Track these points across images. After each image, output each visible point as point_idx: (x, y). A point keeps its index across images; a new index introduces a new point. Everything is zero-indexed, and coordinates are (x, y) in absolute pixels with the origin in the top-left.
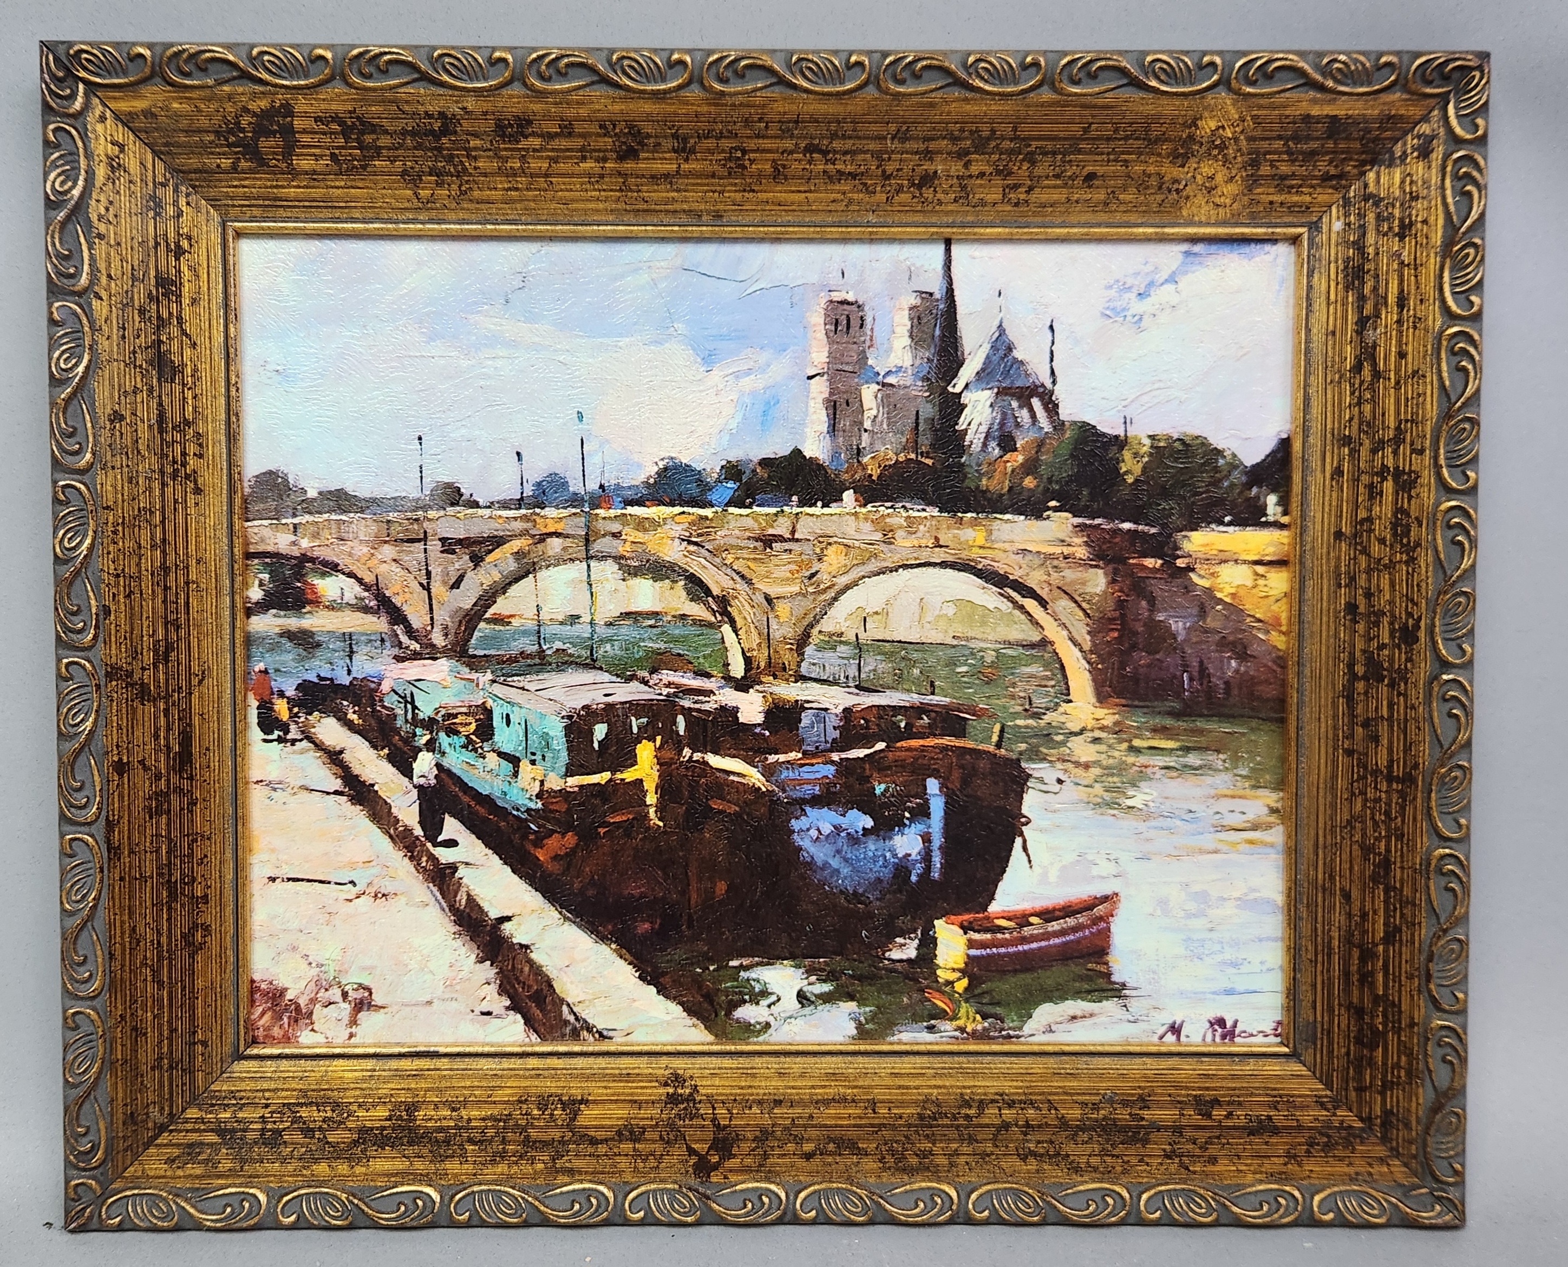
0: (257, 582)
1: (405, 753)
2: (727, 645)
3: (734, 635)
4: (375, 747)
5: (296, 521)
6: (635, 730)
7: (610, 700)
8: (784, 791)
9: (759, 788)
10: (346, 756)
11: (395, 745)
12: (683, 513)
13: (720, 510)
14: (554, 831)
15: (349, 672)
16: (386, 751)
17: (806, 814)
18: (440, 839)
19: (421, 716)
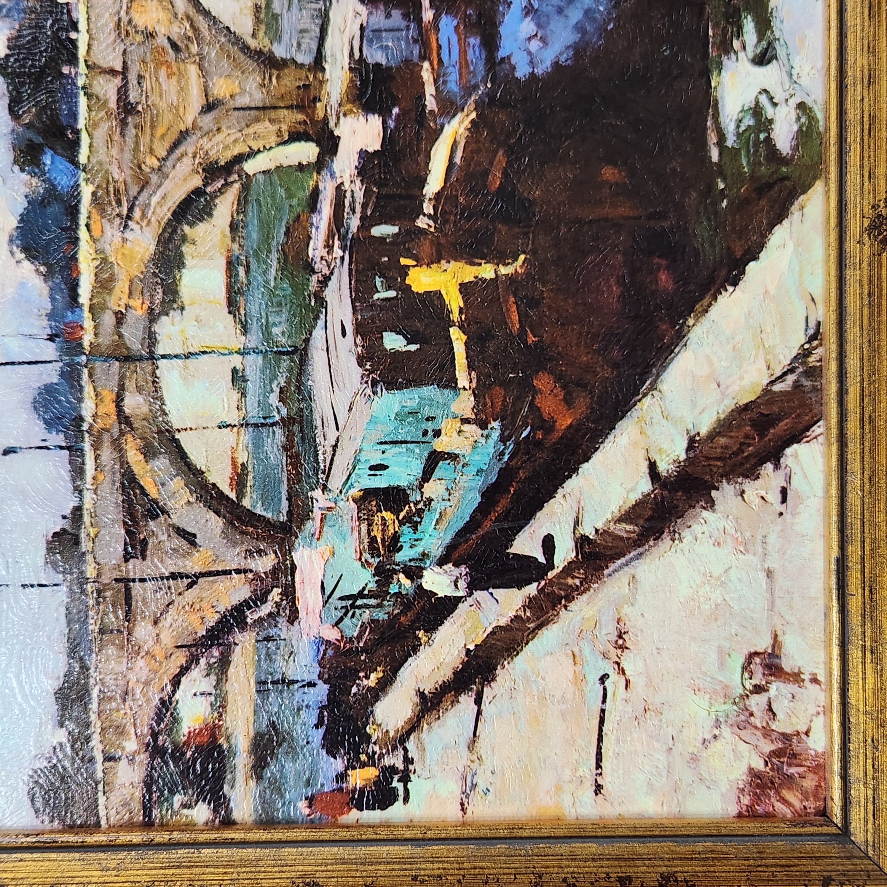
0: (185, 811)
1: (423, 608)
2: (272, 166)
3: (260, 157)
4: (415, 650)
5: (99, 758)
6: (392, 294)
7: (349, 329)
8: (476, 87)
9: (473, 121)
10: (428, 687)
11: (413, 622)
12: (87, 226)
13: (82, 175)
14: (532, 405)
15: (312, 684)
16: (421, 634)
17: (509, 57)
18: (542, 559)
19: (372, 586)
